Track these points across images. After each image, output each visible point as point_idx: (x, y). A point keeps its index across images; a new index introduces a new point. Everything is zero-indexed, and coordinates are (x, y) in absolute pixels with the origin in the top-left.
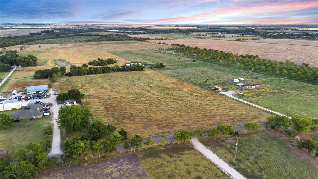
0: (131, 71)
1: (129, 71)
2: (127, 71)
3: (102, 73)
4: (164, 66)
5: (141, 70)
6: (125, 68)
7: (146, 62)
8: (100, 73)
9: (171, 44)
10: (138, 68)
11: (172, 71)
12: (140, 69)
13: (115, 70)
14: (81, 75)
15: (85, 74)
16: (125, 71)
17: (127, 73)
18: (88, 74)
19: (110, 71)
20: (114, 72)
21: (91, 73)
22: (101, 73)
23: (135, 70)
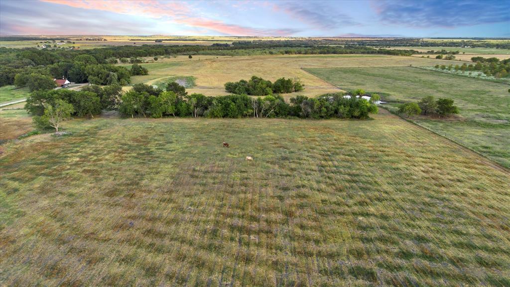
0: (322, 117)
1: (315, 118)
2: (307, 116)
3: (224, 117)
4: (456, 112)
5: (358, 118)
6: (302, 105)
7: (388, 95)
8: (213, 116)
9: (470, 61)
10: (348, 109)
11: (493, 132)
12: (356, 113)
13: (266, 111)
14: (149, 116)
15: (165, 115)
16: (299, 116)
17: (304, 122)
18: (178, 114)
19: (251, 111)
20: (264, 115)
21: (189, 114)
22: (216, 117)
23: (335, 114)
